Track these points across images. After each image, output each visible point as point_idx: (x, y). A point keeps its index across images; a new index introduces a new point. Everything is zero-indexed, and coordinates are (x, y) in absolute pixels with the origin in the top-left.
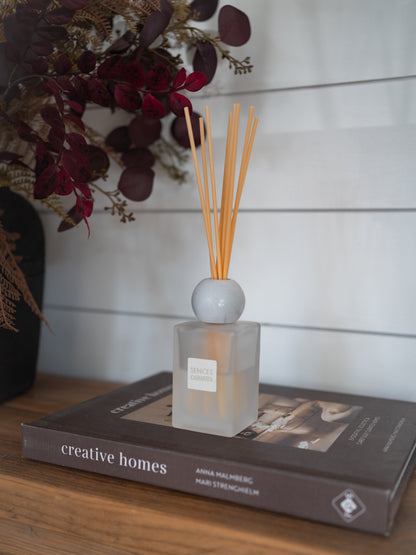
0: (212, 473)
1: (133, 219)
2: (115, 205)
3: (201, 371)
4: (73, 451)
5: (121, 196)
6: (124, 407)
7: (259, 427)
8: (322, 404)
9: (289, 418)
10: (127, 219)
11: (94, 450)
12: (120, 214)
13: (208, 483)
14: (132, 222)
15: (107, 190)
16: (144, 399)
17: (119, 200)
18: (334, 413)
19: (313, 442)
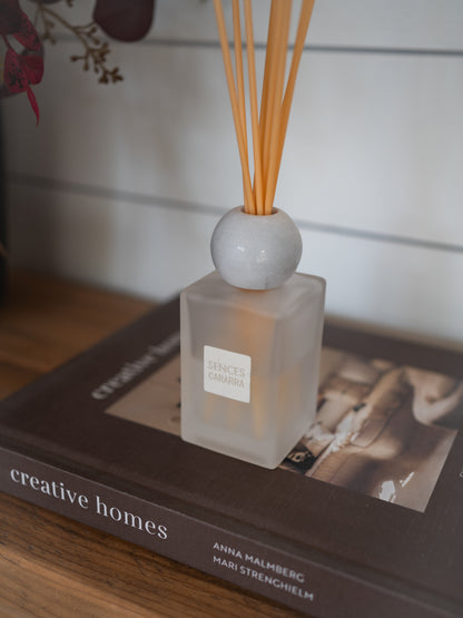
0: (239, 554)
1: (120, 78)
2: (90, 51)
3: (226, 369)
4: (27, 481)
5: (100, 34)
6: (114, 383)
7: (319, 439)
8: (413, 376)
9: (365, 413)
10: (110, 77)
11: (57, 484)
12: (97, 71)
13: (231, 565)
14: (119, 83)
15: (74, 23)
16: (148, 360)
17: (97, 42)
18: (432, 401)
19: (404, 483)
